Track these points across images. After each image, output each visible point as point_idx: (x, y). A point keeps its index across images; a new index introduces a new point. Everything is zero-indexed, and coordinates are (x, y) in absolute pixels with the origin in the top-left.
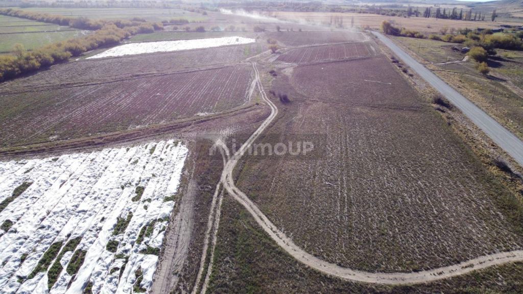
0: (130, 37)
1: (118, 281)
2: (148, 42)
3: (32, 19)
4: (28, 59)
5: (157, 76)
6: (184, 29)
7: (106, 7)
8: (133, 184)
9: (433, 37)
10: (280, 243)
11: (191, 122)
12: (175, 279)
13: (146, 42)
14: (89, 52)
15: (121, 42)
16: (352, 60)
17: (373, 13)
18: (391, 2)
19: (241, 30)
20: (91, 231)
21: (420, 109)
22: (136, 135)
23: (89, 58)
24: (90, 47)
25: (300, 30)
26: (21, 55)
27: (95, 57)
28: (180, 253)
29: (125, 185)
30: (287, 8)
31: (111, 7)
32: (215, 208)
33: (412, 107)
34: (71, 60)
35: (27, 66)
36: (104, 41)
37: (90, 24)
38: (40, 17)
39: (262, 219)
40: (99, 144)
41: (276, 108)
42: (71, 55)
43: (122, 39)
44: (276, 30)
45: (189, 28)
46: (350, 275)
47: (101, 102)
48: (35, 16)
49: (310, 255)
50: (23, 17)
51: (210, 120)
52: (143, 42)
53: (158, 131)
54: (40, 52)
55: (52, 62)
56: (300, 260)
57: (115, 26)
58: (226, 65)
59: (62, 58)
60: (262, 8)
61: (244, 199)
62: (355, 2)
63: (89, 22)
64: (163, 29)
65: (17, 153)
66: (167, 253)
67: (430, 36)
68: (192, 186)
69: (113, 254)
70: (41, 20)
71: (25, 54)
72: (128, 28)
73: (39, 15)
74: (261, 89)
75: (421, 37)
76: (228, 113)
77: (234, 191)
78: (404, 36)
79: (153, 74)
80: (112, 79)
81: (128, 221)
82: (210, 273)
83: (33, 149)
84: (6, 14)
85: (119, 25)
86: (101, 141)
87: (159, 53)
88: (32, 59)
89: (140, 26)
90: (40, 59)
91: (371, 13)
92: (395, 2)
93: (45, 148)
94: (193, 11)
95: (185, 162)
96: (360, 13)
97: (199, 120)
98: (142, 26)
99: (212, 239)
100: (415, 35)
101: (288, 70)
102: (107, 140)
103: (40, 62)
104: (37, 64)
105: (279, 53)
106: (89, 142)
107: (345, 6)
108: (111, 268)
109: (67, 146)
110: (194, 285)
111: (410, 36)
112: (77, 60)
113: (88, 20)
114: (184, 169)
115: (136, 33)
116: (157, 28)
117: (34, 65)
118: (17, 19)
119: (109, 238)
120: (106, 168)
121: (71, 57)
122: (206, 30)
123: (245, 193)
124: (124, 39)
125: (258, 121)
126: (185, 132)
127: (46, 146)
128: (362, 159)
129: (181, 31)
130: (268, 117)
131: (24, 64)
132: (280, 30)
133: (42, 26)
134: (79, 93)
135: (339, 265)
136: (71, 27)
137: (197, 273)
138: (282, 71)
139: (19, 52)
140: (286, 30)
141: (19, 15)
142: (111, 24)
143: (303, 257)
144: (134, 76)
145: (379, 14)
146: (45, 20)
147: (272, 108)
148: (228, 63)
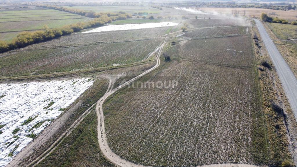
0: (111, 22)
1: (4, 149)
2: (119, 25)
3: (70, 12)
4: (49, 33)
5: (109, 43)
6: (142, 17)
7: (111, 6)
8: (51, 100)
9: (294, 23)
10: (100, 140)
11: (105, 69)
12: (31, 152)
13: (118, 25)
14: (85, 30)
15: (105, 25)
16: (228, 37)
17: (265, 8)
18: (282, 1)
19: (174, 18)
20: (13, 122)
21: (248, 68)
22: (72, 74)
23: (83, 33)
24: (86, 27)
25: (210, 19)
26: (46, 31)
27: (86, 32)
28: (45, 139)
29: (47, 100)
30: (212, 5)
31: (113, 6)
32: (82, 117)
33: (244, 67)
34: (73, 34)
35: (47, 36)
36: (95, 24)
37: (95, 15)
38: (74, 11)
39: (101, 126)
40: (51, 78)
41: (160, 63)
42: (73, 31)
43: (106, 23)
44: (195, 19)
45: (145, 17)
46: (123, 163)
47: (70, 56)
48: (72, 10)
49: (110, 149)
50: (67, 11)
51: (117, 68)
52: (116, 25)
53: (85, 73)
54: (57, 29)
55: (62, 34)
56: (103, 151)
57: (107, 16)
58: (150, 38)
59: (68, 33)
60: (197, 6)
61: (100, 113)
62: (258, 1)
63: (95, 14)
64: (131, 17)
65: (11, 80)
66: (39, 138)
67: (293, 23)
68: (80, 103)
69: (13, 135)
70: (74, 13)
71: (48, 31)
72: (112, 17)
73: (74, 10)
74: (160, 52)
75: (286, 23)
76: (130, 65)
77: (99, 109)
78: (275, 22)
79: (107, 42)
80: (85, 44)
81: (33, 119)
82: (52, 151)
83: (19, 79)
84: (60, 10)
85: (109, 15)
86: (53, 76)
87: (120, 31)
88: (51, 33)
89: (119, 16)
90: (55, 33)
91: (264, 8)
92: (285, 1)
93: (24, 78)
94: (155, 7)
95: (86, 91)
96: (257, 8)
97: (111, 68)
98: (120, 16)
99: (67, 133)
100: (282, 22)
101: (184, 41)
102: (57, 76)
103: (55, 35)
104: (53, 35)
105: (187, 32)
106: (47, 77)
107: (251, 4)
108: (7, 142)
109: (36, 78)
110: (38, 157)
111: (278, 23)
112: (76, 33)
113: (95, 13)
114: (82, 94)
115: (116, 20)
116: (128, 17)
117: (51, 36)
118: (64, 12)
119: (18, 126)
120: (45, 90)
121: (73, 32)
122: (154, 18)
123: (103, 110)
124: (108, 23)
125: (143, 70)
126: (100, 74)
127: (26, 77)
128: (186, 97)
129: (141, 18)
130: (150, 68)
131: (46, 35)
132: (198, 18)
133: (73, 16)
134: (63, 51)
135: (121, 157)
136: (86, 16)
137: (45, 151)
138: (180, 42)
139: (45, 29)
140: (201, 18)
141: (65, 10)
142: (105, 15)
143: (106, 149)
144: (97, 43)
145: (268, 8)
146: (76, 12)
147: (157, 63)
148: (152, 37)
